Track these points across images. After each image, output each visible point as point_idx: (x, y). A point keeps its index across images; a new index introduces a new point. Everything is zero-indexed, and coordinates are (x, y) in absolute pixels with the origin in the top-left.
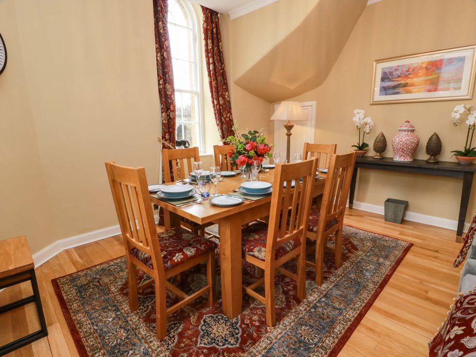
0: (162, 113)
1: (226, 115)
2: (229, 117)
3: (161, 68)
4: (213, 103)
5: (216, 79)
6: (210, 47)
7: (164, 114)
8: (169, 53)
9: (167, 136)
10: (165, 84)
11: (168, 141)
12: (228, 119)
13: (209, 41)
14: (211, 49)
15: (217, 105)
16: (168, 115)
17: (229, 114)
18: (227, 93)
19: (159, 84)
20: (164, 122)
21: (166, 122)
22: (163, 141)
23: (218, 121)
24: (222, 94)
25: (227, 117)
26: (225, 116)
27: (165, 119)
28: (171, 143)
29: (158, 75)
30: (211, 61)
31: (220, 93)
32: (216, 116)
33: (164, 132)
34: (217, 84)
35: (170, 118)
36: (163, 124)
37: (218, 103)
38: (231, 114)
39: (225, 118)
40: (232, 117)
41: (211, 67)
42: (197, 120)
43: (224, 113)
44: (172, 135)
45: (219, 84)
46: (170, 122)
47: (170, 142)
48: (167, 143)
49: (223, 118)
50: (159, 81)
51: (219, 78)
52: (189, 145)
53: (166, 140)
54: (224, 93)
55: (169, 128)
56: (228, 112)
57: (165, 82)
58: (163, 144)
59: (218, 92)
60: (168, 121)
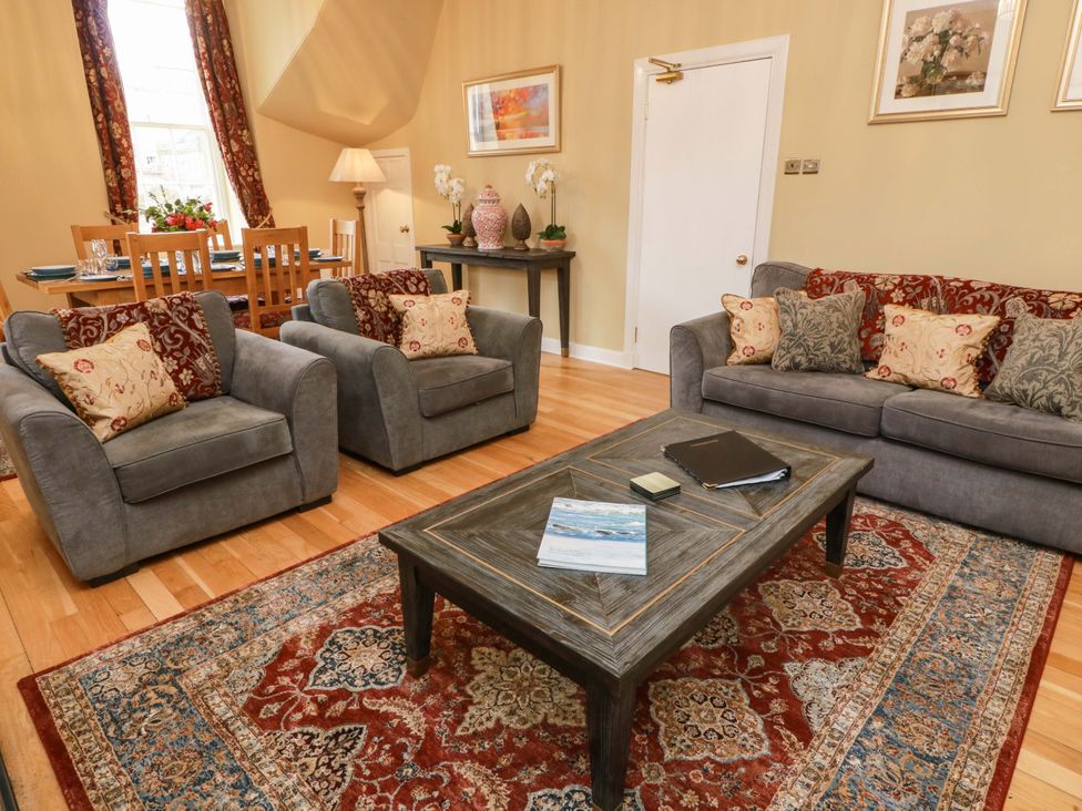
0: (105, 170)
1: (248, 171)
2: (253, 176)
3: (98, 94)
4: (221, 149)
5: (222, 107)
6: (202, 50)
7: (109, 171)
8: (112, 68)
9: (119, 209)
10: (108, 122)
11: (122, 217)
12: (250, 179)
13: (200, 40)
14: (204, 54)
15: (227, 153)
16: (116, 174)
17: (253, 169)
18: (245, 131)
19: (96, 123)
20: (111, 184)
21: (115, 185)
22: (112, 216)
23: (233, 183)
24: (234, 134)
25: (248, 175)
26: (244, 174)
27: (111, 180)
29: (93, 107)
30: (207, 75)
31: (231, 132)
32: (228, 174)
33: (112, 201)
34: (224, 116)
35: (122, 178)
36: (109, 188)
37: (229, 150)
38: (257, 169)
39: (244, 178)
40: (259, 175)
41: (209, 85)
43: (242, 169)
44: (128, 207)
45: (228, 116)
46: (124, 185)
47: (126, 218)
48: (119, 220)
49: (240, 178)
50: (95, 117)
51: (226, 105)
53: (117, 215)
54: (239, 132)
55: (122, 195)
56: (250, 167)
57: (107, 117)
58: (112, 221)
59: (227, 131)
60: (119, 183)
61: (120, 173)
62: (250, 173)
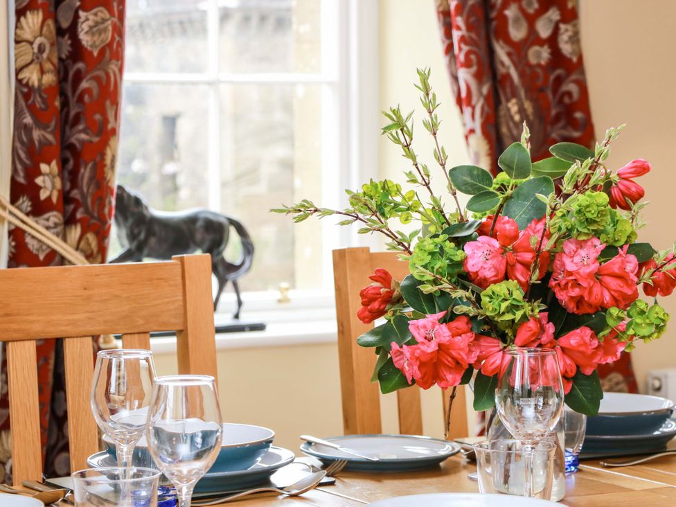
0: (20, 13)
1: (531, 20)
2: (553, 41)
7: (33, 20)
9: (49, 182)
11: (54, 217)
12: (538, 55)
16: (60, 32)
17: (554, 14)
20: (32, 76)
21: (49, 78)
22: (18, 216)
23: (464, 75)
25: (533, 38)
26: (517, 33)
27: (36, 59)
28: (75, 232)
32: (448, 34)
33: (30, 148)
35: (78, 51)
36: (24, 92)
38: (570, 16)
39: (518, 51)
40: (575, 39)
42: (329, 68)
43: (511, 13)
44: (86, 173)
46: (78, 77)
47: (69, 221)
48: (42, 233)
49: (501, 52)
52: (248, 248)
53: (38, 209)
55: (67, 122)
58: (16, 235)
60: (62, 70)
61: (73, 30)
62: (544, 31)
